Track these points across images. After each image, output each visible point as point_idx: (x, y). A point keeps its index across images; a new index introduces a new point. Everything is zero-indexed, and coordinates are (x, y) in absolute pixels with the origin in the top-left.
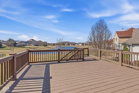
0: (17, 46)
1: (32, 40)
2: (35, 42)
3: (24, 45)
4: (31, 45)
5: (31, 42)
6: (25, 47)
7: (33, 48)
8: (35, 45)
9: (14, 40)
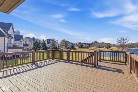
0: (83, 48)
1: (95, 42)
2: (97, 44)
3: (88, 47)
4: (93, 47)
5: (94, 44)
6: (89, 48)
7: (95, 50)
8: (98, 47)
9: (82, 43)
